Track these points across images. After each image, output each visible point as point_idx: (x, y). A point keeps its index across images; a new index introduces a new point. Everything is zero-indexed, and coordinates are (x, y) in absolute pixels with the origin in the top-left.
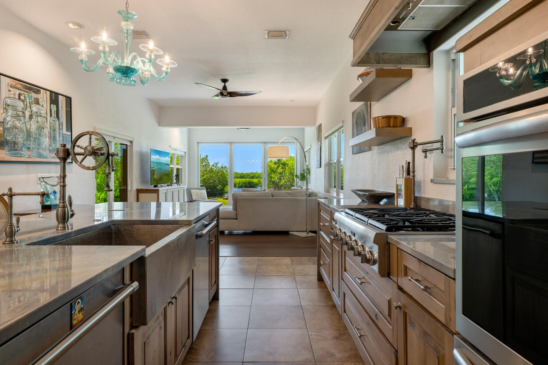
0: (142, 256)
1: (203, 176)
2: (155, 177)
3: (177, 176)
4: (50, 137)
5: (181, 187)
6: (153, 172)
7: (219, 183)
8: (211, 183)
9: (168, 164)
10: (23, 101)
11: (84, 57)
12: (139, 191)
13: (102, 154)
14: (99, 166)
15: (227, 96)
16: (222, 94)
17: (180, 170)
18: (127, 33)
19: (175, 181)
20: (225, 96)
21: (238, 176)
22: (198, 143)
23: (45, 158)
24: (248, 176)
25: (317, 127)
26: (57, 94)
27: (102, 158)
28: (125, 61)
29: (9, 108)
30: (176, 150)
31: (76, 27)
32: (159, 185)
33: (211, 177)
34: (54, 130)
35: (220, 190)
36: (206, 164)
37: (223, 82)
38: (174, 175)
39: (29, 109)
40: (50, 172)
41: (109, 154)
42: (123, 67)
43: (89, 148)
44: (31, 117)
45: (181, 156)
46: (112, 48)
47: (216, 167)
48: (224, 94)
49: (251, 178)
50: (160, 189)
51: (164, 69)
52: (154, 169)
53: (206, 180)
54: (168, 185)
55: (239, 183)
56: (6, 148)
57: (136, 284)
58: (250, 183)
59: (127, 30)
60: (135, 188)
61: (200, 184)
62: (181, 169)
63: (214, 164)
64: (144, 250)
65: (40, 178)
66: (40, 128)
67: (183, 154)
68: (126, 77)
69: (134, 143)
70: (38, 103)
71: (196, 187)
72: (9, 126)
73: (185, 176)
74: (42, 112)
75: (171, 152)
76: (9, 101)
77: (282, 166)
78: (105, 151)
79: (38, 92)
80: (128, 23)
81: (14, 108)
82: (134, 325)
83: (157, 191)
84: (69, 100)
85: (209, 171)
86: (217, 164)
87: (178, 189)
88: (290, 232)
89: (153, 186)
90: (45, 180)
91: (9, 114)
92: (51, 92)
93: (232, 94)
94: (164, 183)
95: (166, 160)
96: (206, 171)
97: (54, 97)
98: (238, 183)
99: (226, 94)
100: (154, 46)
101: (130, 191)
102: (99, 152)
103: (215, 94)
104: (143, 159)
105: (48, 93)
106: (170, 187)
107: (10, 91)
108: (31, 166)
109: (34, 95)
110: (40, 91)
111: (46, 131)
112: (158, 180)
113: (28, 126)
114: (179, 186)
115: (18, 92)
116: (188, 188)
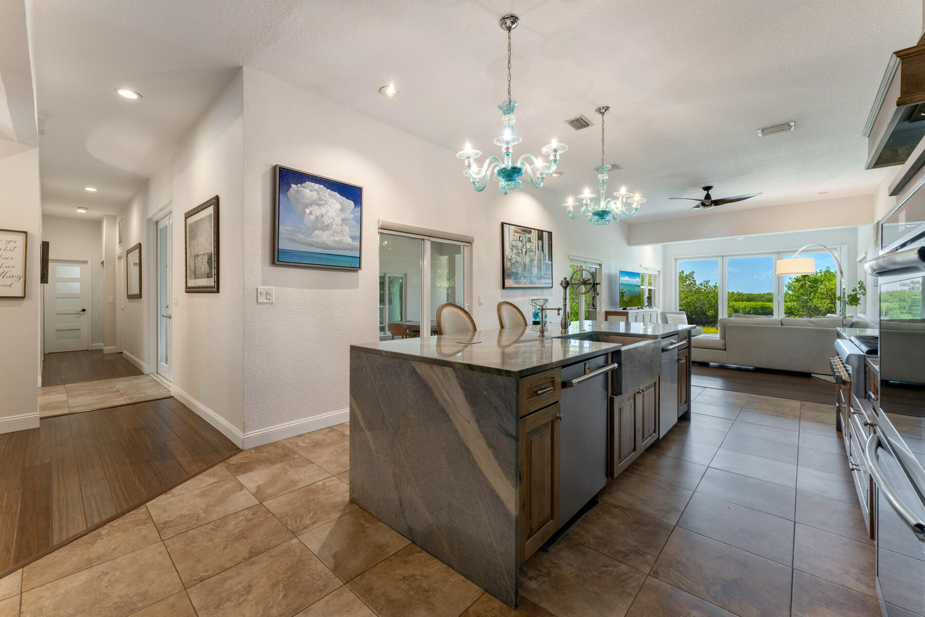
0: (619, 350)
1: (687, 298)
2: (625, 299)
3: (649, 298)
4: (538, 267)
5: (653, 310)
6: (622, 294)
7: (710, 307)
8: (698, 307)
9: (638, 286)
10: (521, 241)
11: (571, 209)
12: (608, 314)
13: (590, 284)
14: (589, 291)
15: (711, 205)
16: (703, 204)
17: (653, 291)
18: (603, 183)
19: (646, 304)
20: (708, 206)
21: (742, 299)
22: (676, 259)
23: (535, 284)
24: (760, 297)
25: (874, 226)
26: (542, 231)
27: (589, 287)
28: (601, 206)
29: (514, 248)
30: (648, 269)
31: (558, 175)
32: (628, 308)
33: (698, 299)
34: (540, 261)
35: (712, 317)
36: (691, 283)
37: (705, 190)
38: (646, 297)
39: (525, 247)
40: (537, 295)
41: (594, 284)
42: (600, 211)
43: (581, 280)
44: (526, 252)
45: (655, 276)
46: (591, 200)
47: (705, 287)
48: (707, 204)
49: (766, 302)
50: (630, 312)
51: (634, 206)
52: (623, 291)
53: (691, 304)
54: (638, 308)
55: (745, 308)
56: (513, 278)
57: (616, 365)
58: (763, 308)
59: (603, 181)
60: (603, 310)
61: (678, 308)
62: (655, 290)
63: (702, 282)
64: (620, 346)
65: (532, 300)
66: (532, 261)
67: (657, 273)
68: (602, 218)
69: (603, 267)
70: (530, 242)
71: (673, 310)
72: (514, 262)
73: (659, 299)
74: (533, 248)
75: (641, 272)
76: (514, 243)
77: (809, 283)
78: (591, 281)
79: (530, 232)
80: (604, 175)
81: (517, 247)
82: (614, 393)
83: (626, 314)
84: (550, 234)
85: (695, 292)
86: (707, 282)
87: (650, 313)
88: (812, 375)
89: (622, 308)
90: (535, 301)
91: (514, 253)
92: (538, 230)
93: (717, 203)
94: (634, 306)
95: (637, 281)
96: (691, 292)
97: (540, 233)
98: (743, 309)
99: (710, 203)
100: (627, 192)
101: (599, 313)
102: (588, 282)
103: (696, 205)
104: (611, 280)
105: (537, 231)
106: (641, 310)
107: (514, 235)
108: (526, 291)
109: (528, 235)
110: (531, 231)
111: (535, 262)
112: (628, 302)
113: (524, 260)
114: (651, 310)
115: (519, 235)
116: (662, 312)
